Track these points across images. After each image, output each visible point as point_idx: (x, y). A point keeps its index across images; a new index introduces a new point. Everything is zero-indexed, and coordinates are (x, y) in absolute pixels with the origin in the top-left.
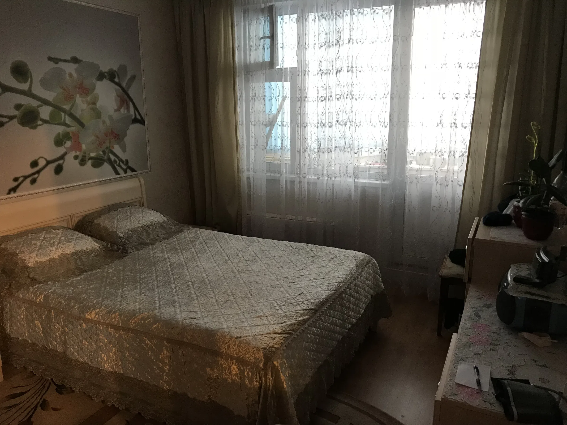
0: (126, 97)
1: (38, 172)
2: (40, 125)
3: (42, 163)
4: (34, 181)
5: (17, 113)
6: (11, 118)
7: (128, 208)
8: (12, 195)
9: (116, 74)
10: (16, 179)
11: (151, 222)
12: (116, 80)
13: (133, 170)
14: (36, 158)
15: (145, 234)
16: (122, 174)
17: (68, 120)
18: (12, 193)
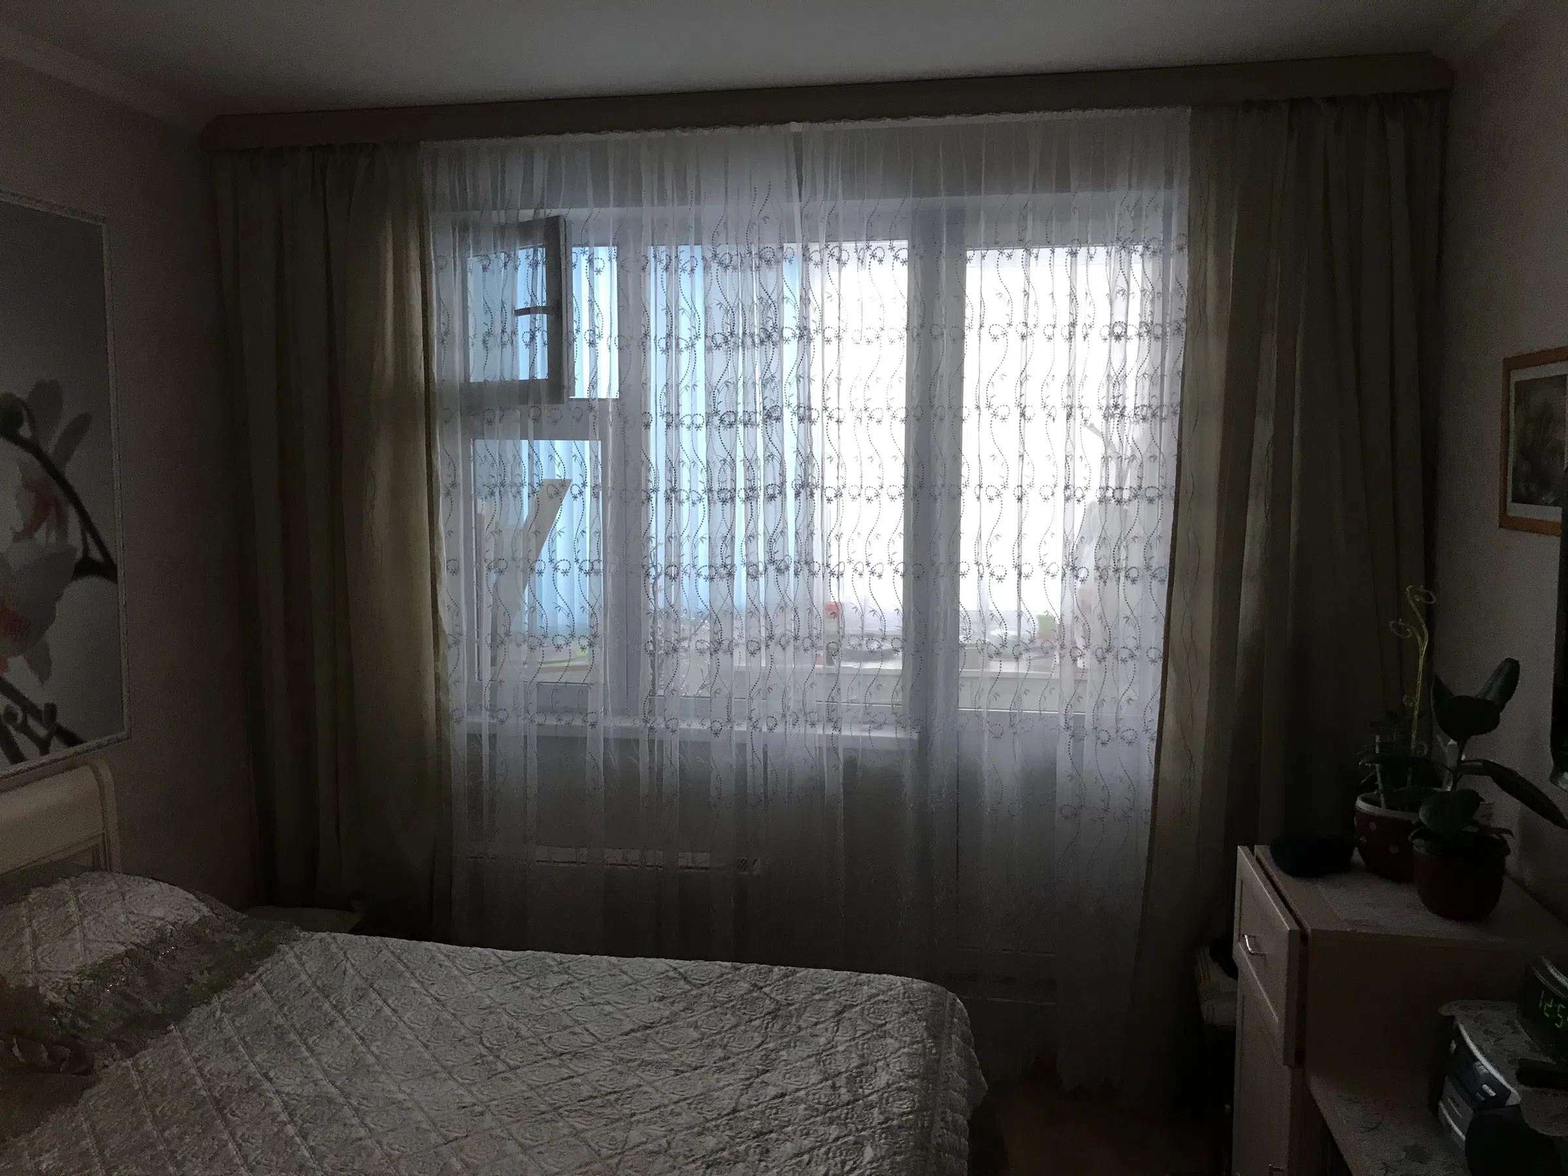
0: (57, 490)
7: (64, 886)
9: (25, 413)
11: (158, 930)
12: (25, 431)
13: (71, 739)
15: (141, 981)
16: (34, 757)
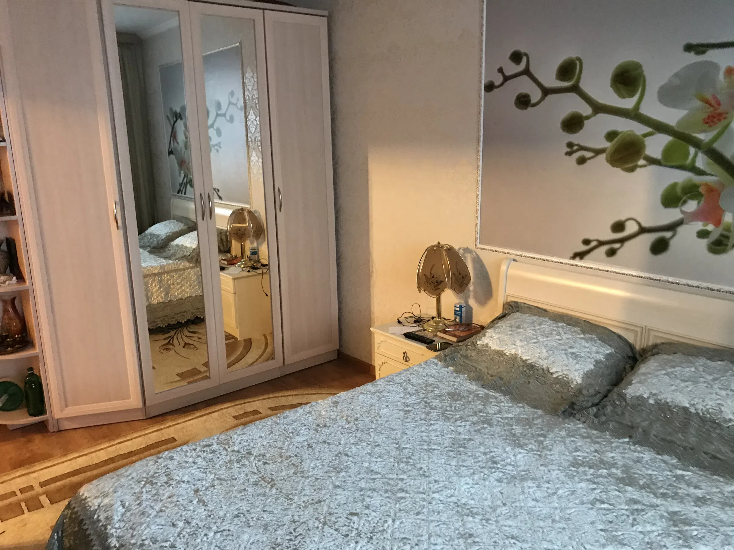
1: (622, 241)
2: (641, 166)
3: (631, 228)
4: (611, 253)
5: (607, 145)
6: (598, 152)
8: (577, 262)
10: (586, 242)
14: (623, 218)
18: (578, 259)
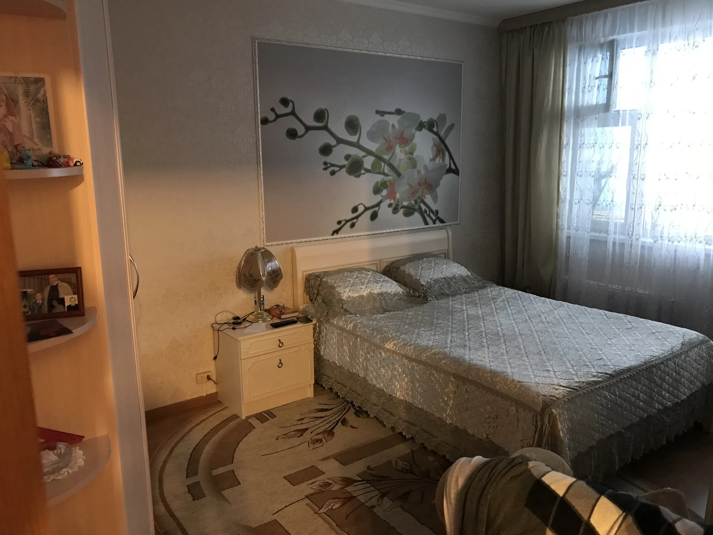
0: (443, 146)
1: (357, 217)
2: (364, 174)
3: (361, 209)
4: (353, 226)
5: (346, 163)
6: (341, 167)
7: (433, 259)
8: (335, 236)
9: (435, 123)
10: (339, 222)
11: (454, 275)
12: (435, 129)
13: (442, 221)
14: (357, 204)
15: (446, 286)
16: (431, 225)
17: (387, 170)
18: (335, 234)
